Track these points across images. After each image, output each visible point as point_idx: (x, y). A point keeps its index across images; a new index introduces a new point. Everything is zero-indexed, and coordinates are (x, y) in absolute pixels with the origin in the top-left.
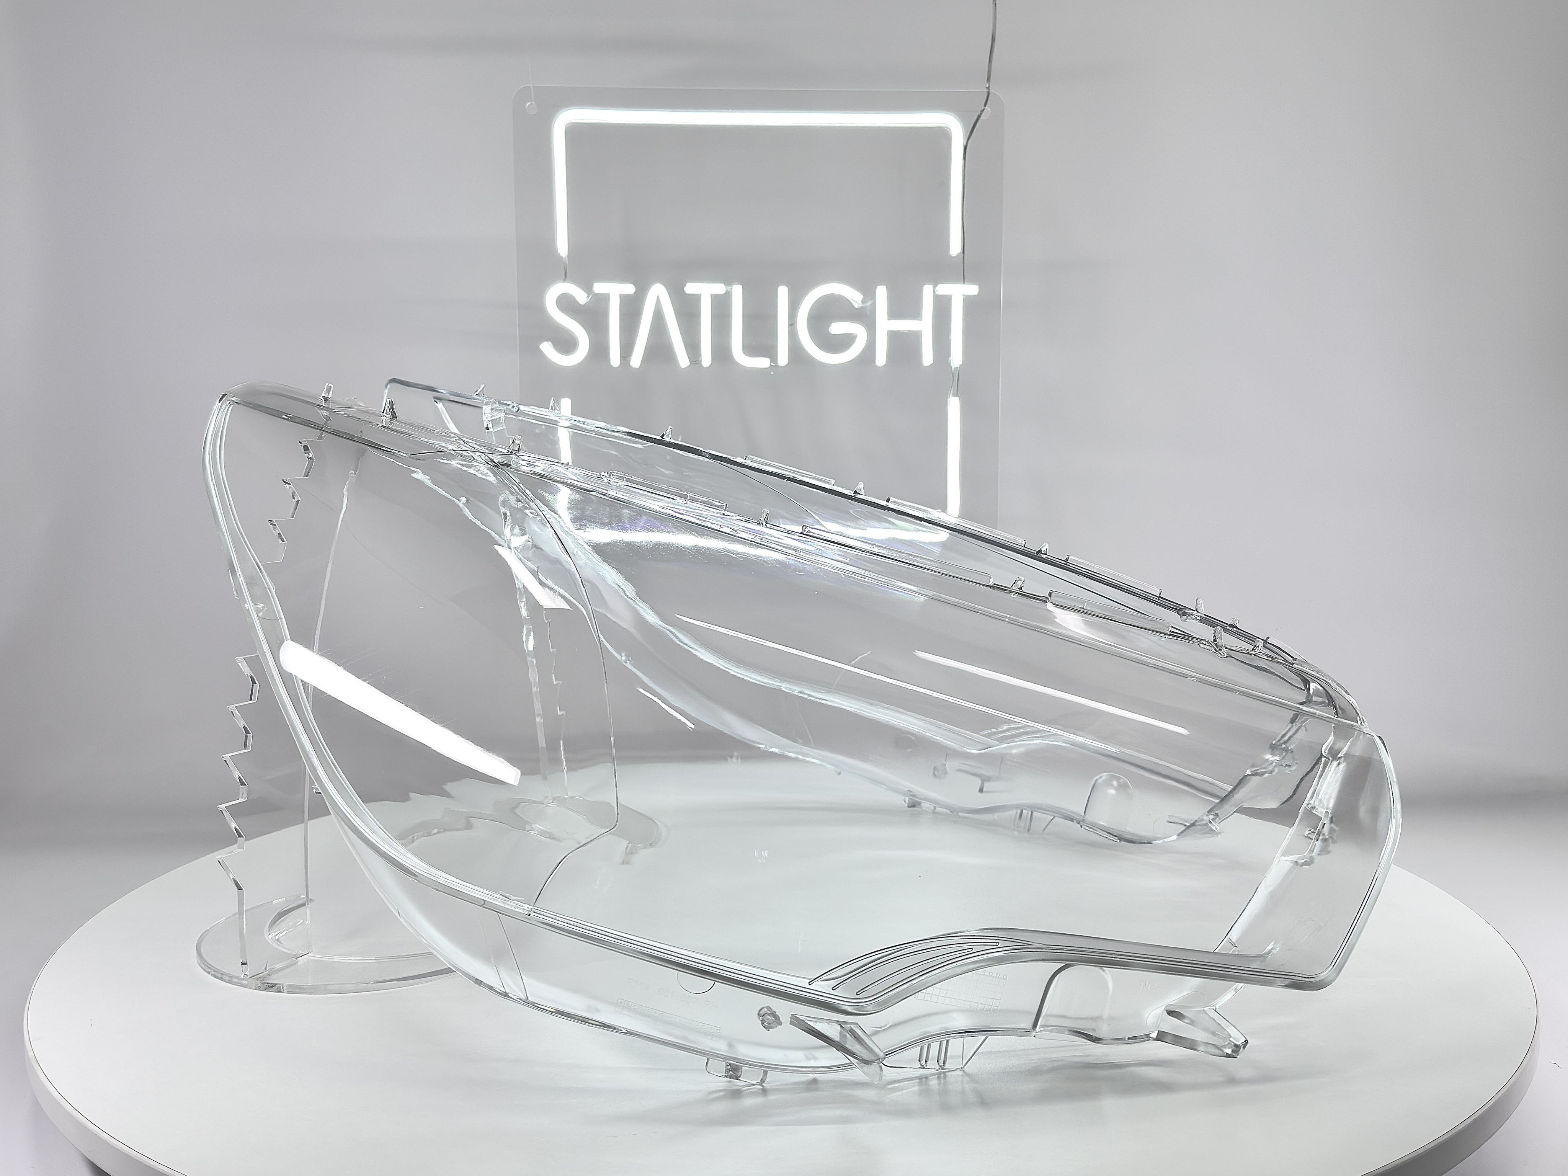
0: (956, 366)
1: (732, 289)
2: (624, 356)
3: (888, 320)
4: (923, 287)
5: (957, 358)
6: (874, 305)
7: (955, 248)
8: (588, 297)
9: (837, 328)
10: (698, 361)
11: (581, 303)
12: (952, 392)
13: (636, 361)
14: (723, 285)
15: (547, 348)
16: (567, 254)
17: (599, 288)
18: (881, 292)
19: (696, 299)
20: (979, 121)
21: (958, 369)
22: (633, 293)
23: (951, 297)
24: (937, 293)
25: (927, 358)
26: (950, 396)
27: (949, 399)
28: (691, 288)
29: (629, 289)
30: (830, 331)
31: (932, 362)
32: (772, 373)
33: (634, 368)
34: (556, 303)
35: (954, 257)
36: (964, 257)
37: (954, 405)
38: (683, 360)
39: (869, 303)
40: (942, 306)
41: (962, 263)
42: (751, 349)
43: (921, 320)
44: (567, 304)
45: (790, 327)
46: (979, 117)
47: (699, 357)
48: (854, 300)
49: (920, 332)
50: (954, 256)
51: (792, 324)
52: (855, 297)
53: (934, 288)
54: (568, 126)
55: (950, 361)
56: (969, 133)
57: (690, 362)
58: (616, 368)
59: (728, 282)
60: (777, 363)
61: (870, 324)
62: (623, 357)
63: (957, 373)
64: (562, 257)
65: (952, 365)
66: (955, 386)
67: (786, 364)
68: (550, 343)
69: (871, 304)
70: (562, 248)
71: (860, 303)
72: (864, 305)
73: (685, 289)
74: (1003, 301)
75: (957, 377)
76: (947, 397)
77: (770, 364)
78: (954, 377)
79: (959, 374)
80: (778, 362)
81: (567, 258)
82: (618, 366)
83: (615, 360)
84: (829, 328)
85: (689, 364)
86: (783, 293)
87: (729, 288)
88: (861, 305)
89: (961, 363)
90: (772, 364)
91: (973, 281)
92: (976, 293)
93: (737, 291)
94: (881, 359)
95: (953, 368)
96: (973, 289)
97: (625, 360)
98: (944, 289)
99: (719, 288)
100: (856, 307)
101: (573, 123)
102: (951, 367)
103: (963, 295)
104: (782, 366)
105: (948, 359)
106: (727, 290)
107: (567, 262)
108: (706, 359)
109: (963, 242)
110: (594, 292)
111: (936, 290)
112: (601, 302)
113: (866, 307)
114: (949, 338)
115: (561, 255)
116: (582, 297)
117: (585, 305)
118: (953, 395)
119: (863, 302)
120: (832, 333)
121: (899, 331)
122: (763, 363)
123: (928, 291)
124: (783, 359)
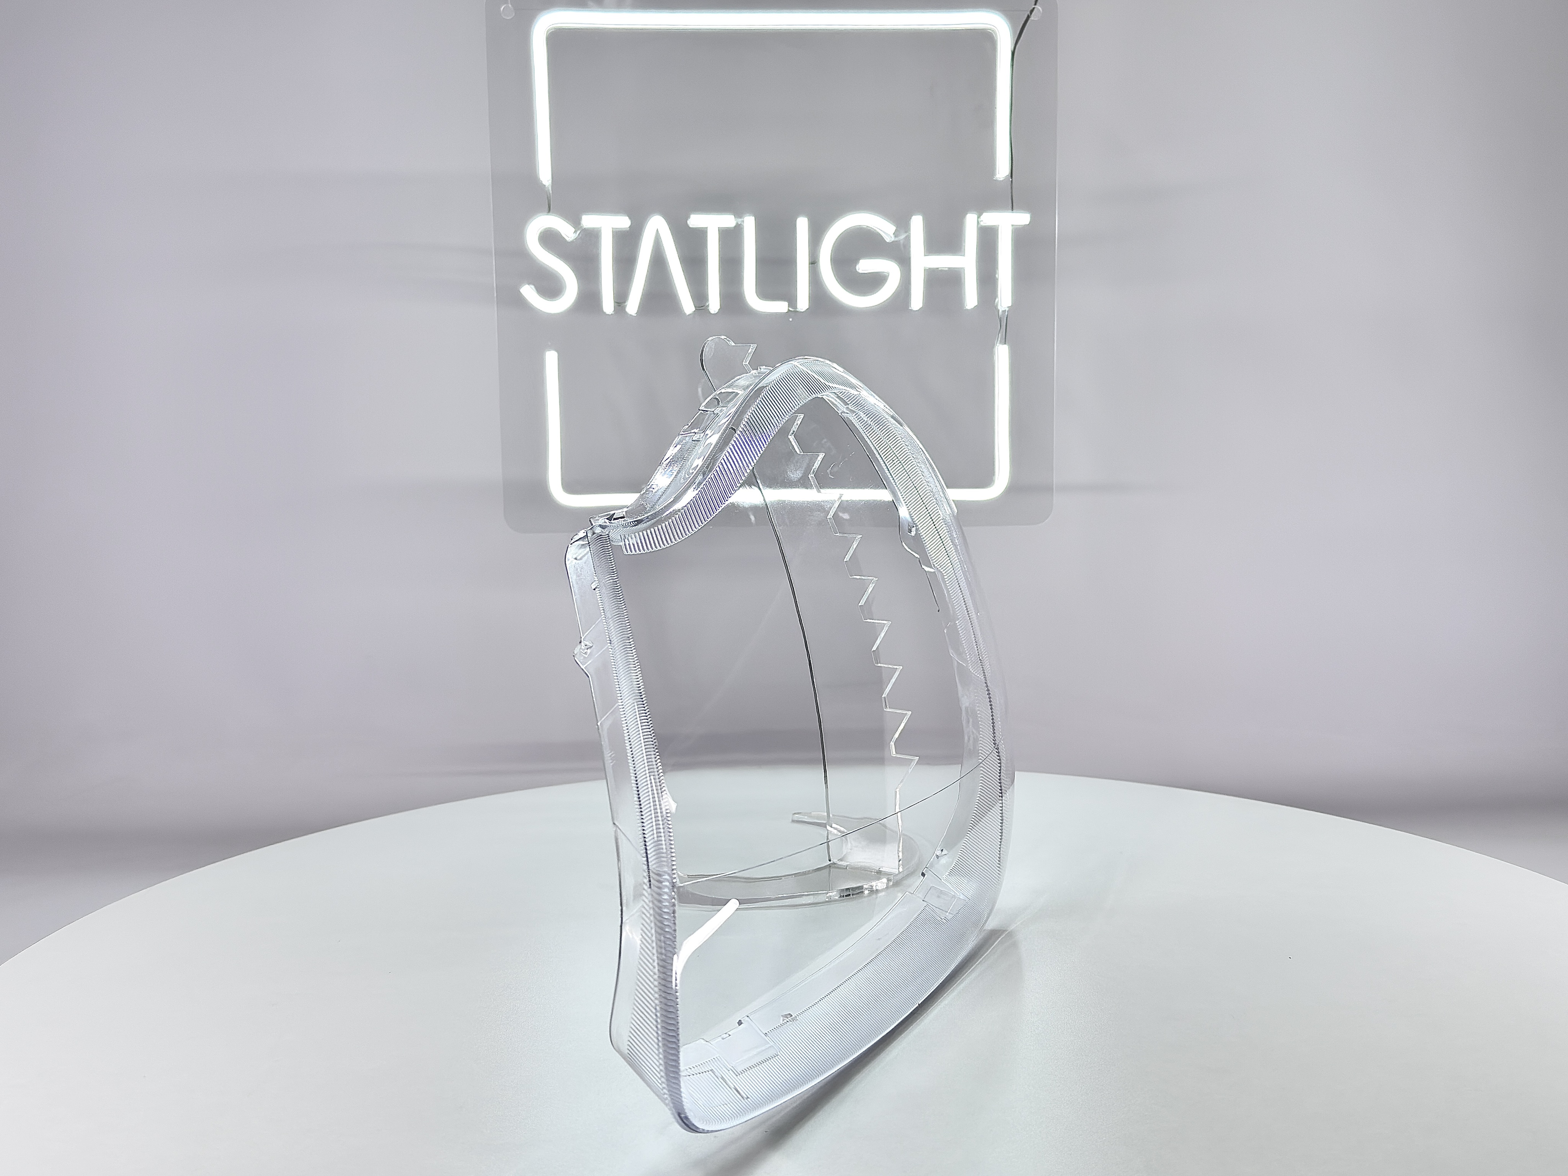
0: (1004, 309)
1: (743, 221)
2: (618, 302)
3: (925, 255)
4: (964, 216)
5: (1005, 299)
6: (908, 238)
7: (1002, 170)
8: (575, 232)
9: (866, 266)
10: (702, 307)
11: (567, 239)
12: (999, 339)
13: (632, 306)
14: (733, 216)
15: (528, 292)
16: (550, 182)
17: (589, 221)
18: (917, 223)
19: (701, 234)
20: (1029, 21)
21: (1006, 314)
22: (628, 227)
23: (998, 227)
24: (982, 224)
25: (971, 298)
26: (998, 344)
27: (997, 347)
28: (696, 221)
29: (623, 222)
30: (857, 270)
31: (976, 304)
32: (791, 320)
33: (631, 315)
34: (539, 240)
35: (1001, 181)
36: (1012, 181)
37: (1002, 354)
38: (688, 306)
39: (902, 237)
40: (988, 237)
41: (1010, 187)
42: (765, 293)
43: (964, 255)
44: (549, 239)
45: (810, 265)
46: (1028, 17)
47: (705, 303)
48: (884, 232)
49: (963, 269)
50: (1002, 179)
51: (814, 263)
52: (886, 229)
53: (978, 217)
54: (551, 31)
55: (997, 304)
56: (1016, 38)
57: (695, 307)
58: (608, 315)
59: (738, 214)
60: (796, 308)
61: (904, 260)
62: (616, 302)
63: (1006, 316)
64: (545, 185)
65: (999, 307)
66: (1003, 333)
67: (808, 307)
68: (533, 287)
69: (906, 237)
70: (545, 175)
71: (893, 236)
72: (897, 239)
73: (688, 222)
74: (1058, 234)
75: (1005, 321)
76: (993, 346)
77: (789, 310)
78: (1002, 323)
79: (1007, 318)
80: (798, 307)
81: (550, 189)
82: (610, 314)
83: (608, 305)
84: (856, 266)
85: (694, 309)
86: (802, 225)
87: (740, 220)
88: (893, 239)
89: (1010, 305)
90: (790, 309)
91: (1025, 208)
92: (1028, 223)
93: (749, 224)
94: (917, 301)
95: (1000, 311)
96: (1023, 218)
97: (620, 306)
98: (990, 218)
99: (728, 221)
100: (888, 241)
101: (555, 29)
102: (999, 310)
103: (1012, 225)
104: (802, 311)
105: (994, 303)
106: (737, 223)
107: (551, 192)
108: (714, 304)
109: (1011, 162)
110: (581, 227)
111: (979, 220)
112: (591, 237)
113: (899, 241)
114: (995, 277)
115: (544, 183)
116: (568, 232)
117: (572, 242)
118: (1001, 343)
119: (896, 234)
120: (860, 271)
121: (938, 268)
122: (781, 307)
123: (971, 223)
124: (803, 303)
